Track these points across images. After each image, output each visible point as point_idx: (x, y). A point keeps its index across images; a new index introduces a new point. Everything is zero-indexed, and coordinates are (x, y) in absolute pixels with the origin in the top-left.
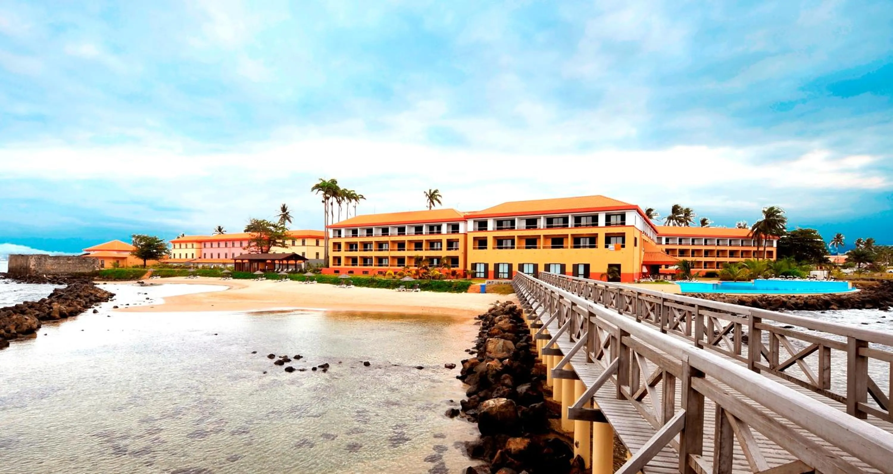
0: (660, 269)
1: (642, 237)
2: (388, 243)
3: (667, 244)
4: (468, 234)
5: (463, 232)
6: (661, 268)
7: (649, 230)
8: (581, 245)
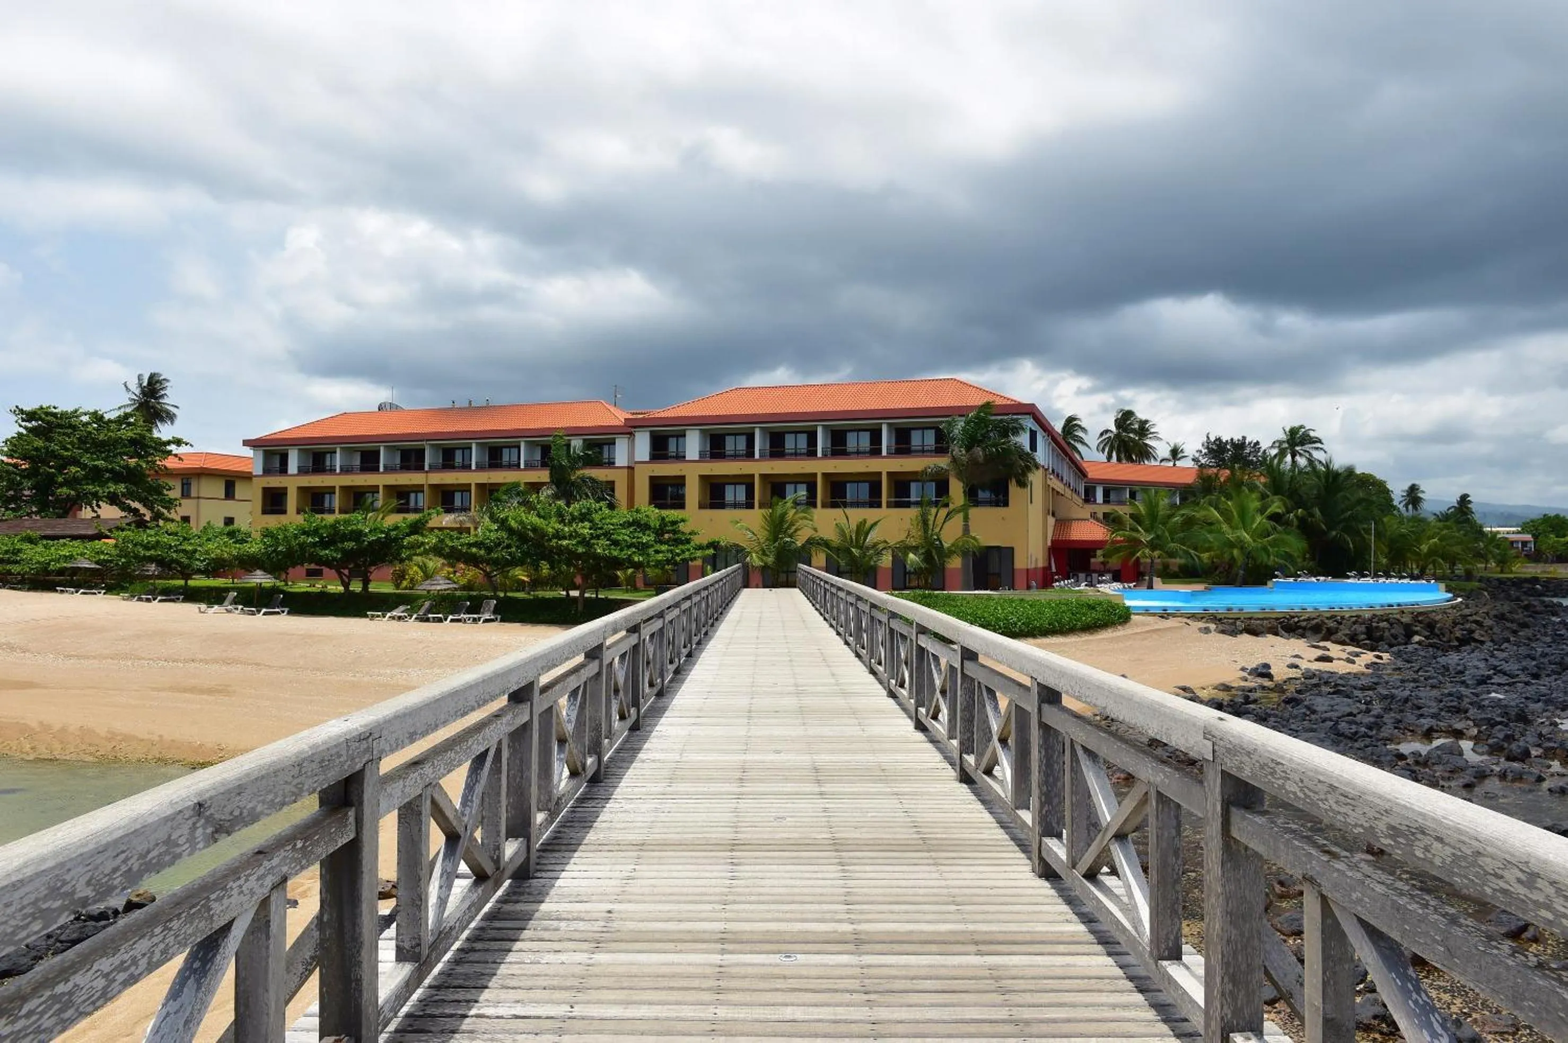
0: (1093, 560)
1: (1049, 482)
2: (423, 492)
3: (1107, 501)
4: (637, 467)
5: (626, 465)
6: (1095, 556)
7: (1065, 467)
8: (913, 498)
